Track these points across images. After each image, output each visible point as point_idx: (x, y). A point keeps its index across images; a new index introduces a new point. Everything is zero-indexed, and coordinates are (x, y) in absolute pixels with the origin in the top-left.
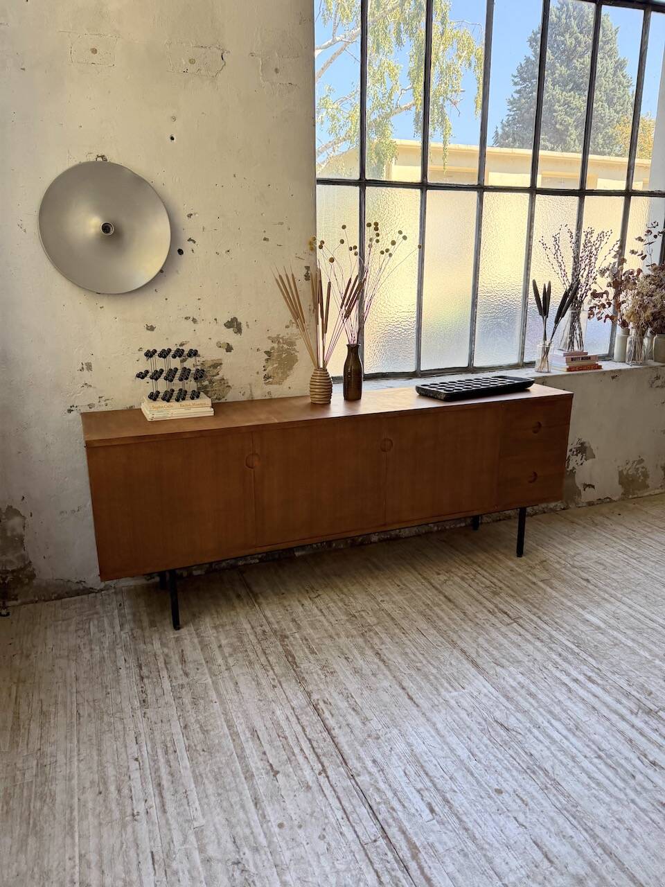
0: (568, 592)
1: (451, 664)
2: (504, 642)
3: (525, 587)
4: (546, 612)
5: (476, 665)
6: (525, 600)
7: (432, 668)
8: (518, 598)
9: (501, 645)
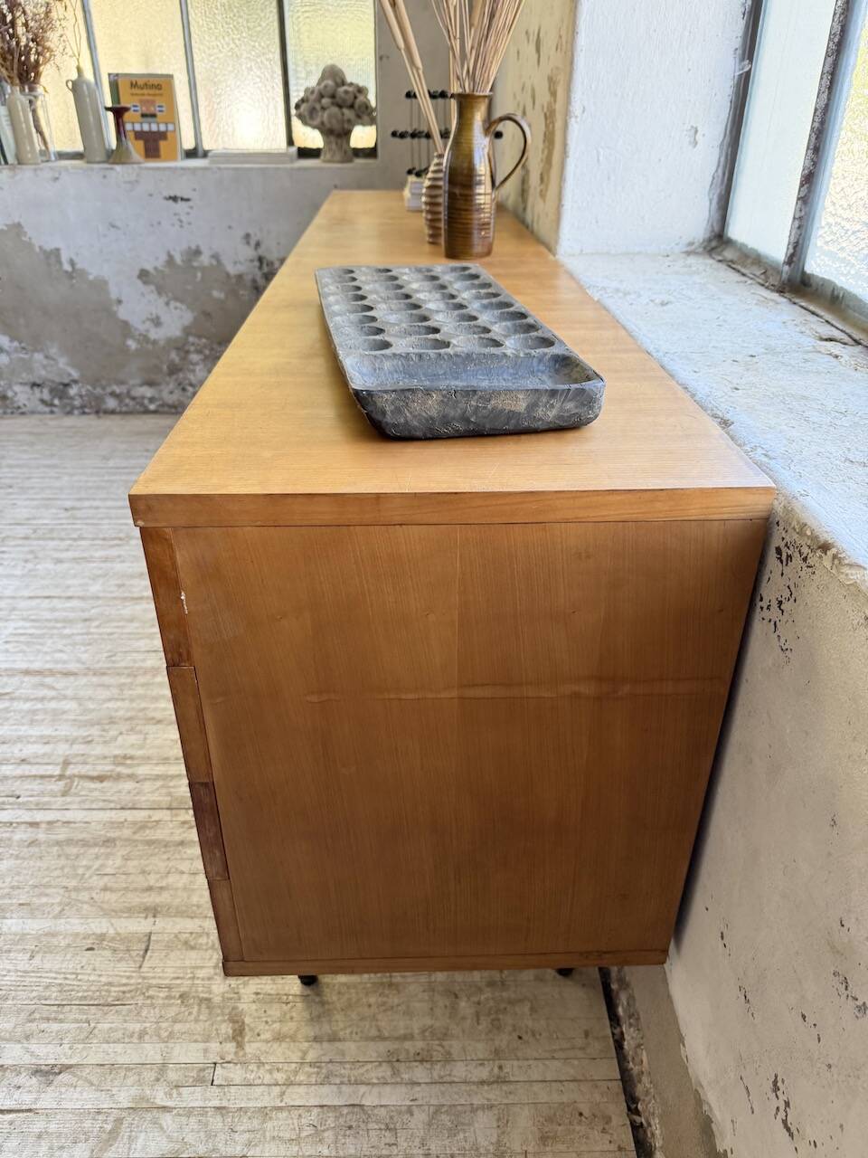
0: (50, 963)
1: (61, 651)
2: (35, 731)
3: (152, 880)
4: (34, 850)
5: (27, 672)
6: (109, 842)
7: (75, 631)
8: (127, 833)
9: (32, 722)
